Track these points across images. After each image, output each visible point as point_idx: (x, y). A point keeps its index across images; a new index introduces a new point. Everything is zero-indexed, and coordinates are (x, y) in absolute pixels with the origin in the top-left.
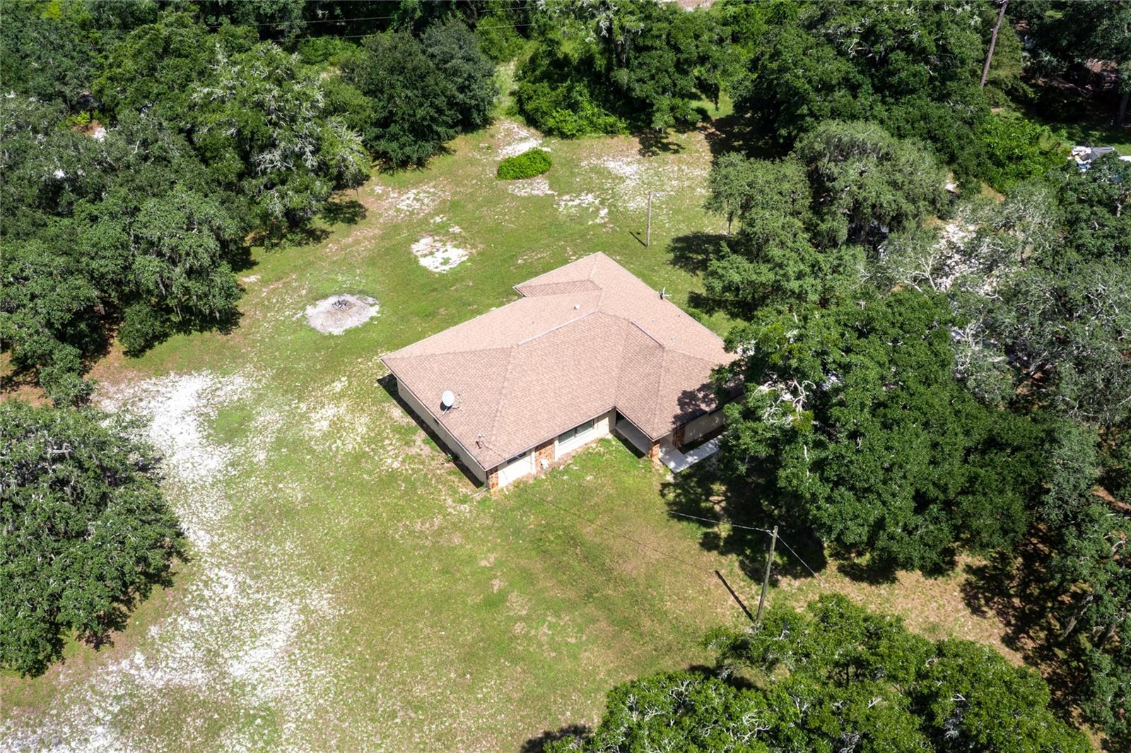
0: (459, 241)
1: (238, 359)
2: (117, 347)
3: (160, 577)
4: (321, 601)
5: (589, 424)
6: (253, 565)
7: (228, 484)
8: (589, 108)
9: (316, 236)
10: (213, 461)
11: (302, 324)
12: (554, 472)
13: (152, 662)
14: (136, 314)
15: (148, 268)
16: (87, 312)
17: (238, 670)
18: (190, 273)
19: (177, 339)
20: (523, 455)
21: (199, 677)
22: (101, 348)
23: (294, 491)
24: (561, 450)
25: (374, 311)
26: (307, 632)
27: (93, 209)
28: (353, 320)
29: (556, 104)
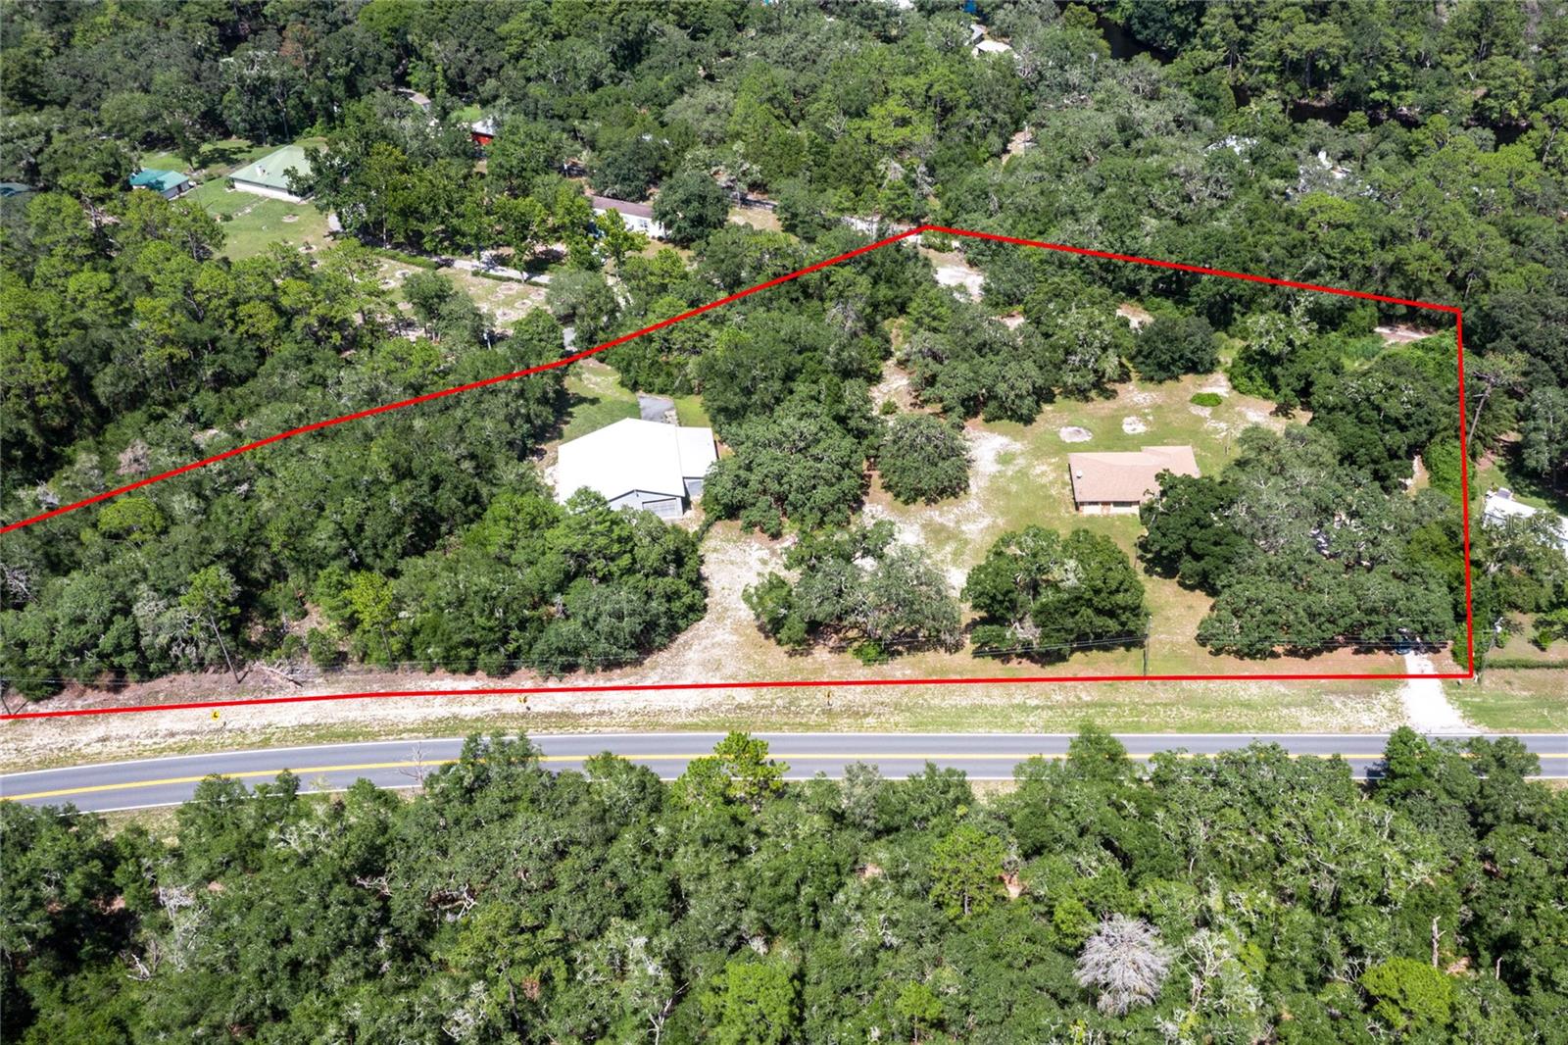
0: (1147, 423)
1: (1024, 437)
2: (981, 417)
3: (955, 495)
4: (1000, 521)
5: (1129, 504)
6: (986, 504)
7: (993, 478)
8: (1259, 381)
9: (1087, 399)
10: (994, 468)
11: (1056, 434)
12: (1107, 516)
13: (941, 515)
14: (993, 405)
15: (1001, 388)
16: (976, 397)
17: (964, 528)
18: (1016, 395)
19: (1005, 422)
20: (1096, 503)
21: (952, 525)
22: (976, 414)
23: (1014, 488)
24: (1114, 510)
25: (1088, 439)
26: (994, 526)
27: (993, 358)
28: (1077, 439)
29: (1243, 374)
